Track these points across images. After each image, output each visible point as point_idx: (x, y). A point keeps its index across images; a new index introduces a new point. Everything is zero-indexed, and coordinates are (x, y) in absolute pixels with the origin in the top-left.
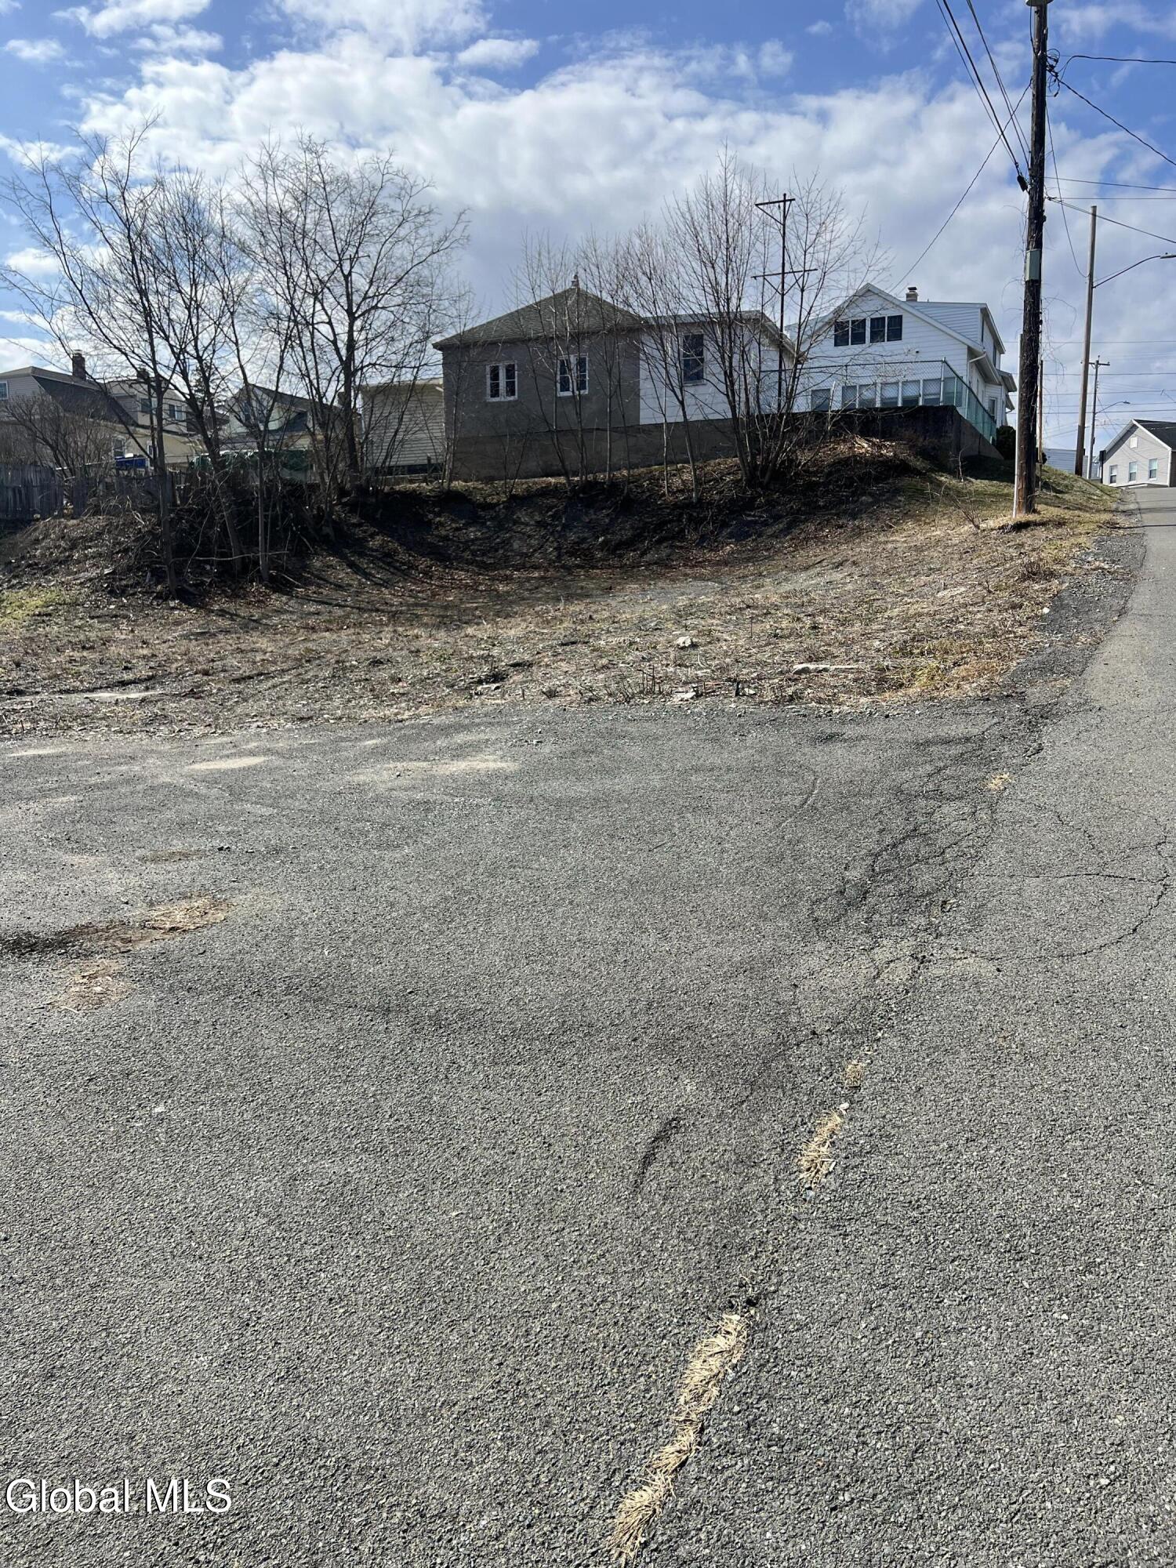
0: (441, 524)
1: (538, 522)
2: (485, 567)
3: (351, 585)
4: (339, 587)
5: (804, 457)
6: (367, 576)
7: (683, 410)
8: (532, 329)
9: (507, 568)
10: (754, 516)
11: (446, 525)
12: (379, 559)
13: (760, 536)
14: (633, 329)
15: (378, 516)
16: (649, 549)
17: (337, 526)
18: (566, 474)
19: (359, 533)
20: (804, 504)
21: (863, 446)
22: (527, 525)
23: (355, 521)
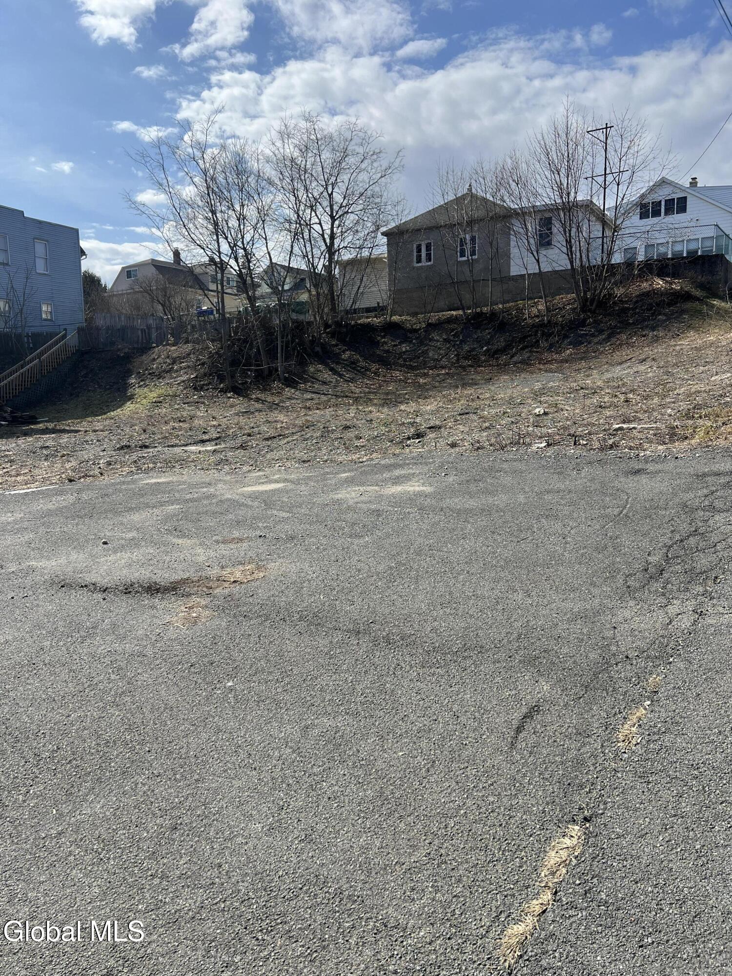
0: (385, 343)
1: (445, 339)
2: (412, 368)
3: (331, 382)
4: (324, 383)
5: (619, 292)
6: (341, 376)
7: (539, 265)
8: (442, 220)
9: (425, 368)
10: (585, 331)
11: (388, 343)
12: (348, 366)
13: (590, 343)
14: (508, 215)
15: (347, 340)
16: (516, 354)
17: (323, 346)
18: (463, 309)
19: (336, 350)
20: (619, 322)
21: (659, 283)
22: (438, 341)
23: (334, 343)
